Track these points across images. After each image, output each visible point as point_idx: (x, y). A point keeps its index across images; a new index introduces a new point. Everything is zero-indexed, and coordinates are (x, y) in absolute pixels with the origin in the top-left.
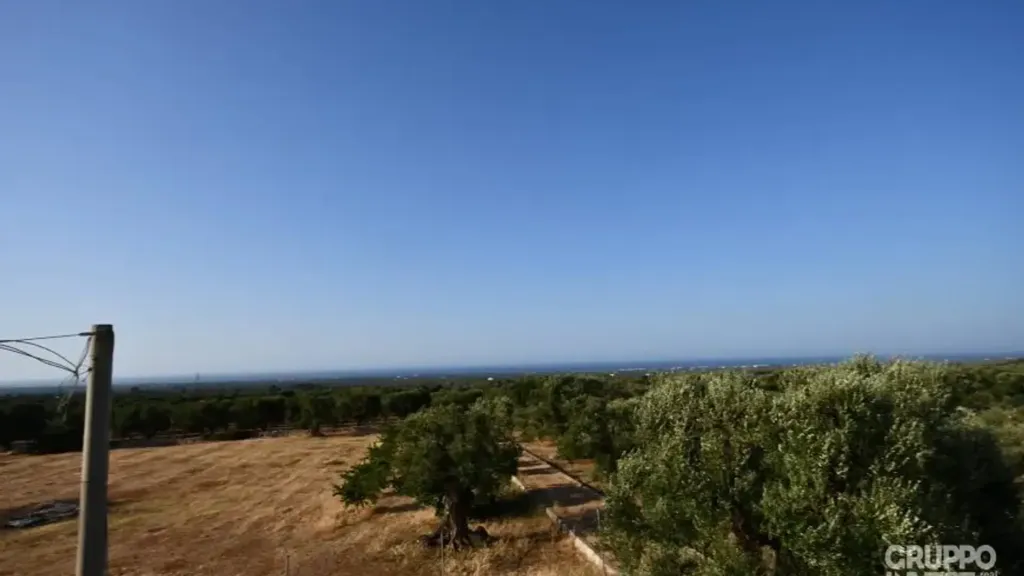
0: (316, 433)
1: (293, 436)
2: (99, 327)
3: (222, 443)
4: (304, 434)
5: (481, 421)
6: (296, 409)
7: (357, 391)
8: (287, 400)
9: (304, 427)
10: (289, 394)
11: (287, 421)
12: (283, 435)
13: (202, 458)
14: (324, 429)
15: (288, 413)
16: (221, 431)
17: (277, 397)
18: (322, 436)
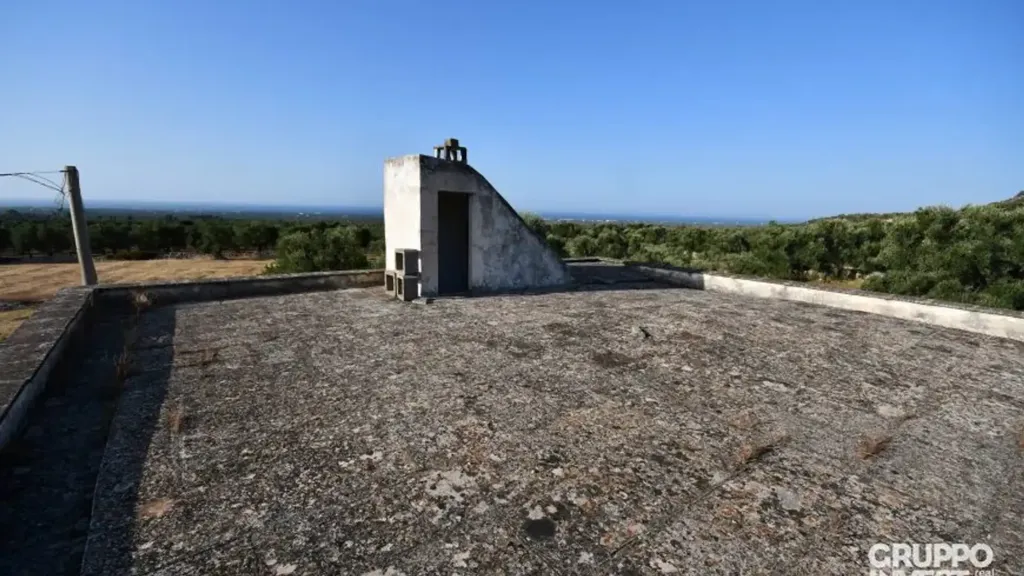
0: (219, 256)
1: (198, 258)
2: (69, 167)
3: (128, 262)
4: (208, 257)
5: (336, 241)
6: (197, 236)
7: (254, 223)
8: (187, 229)
9: (207, 251)
10: (188, 223)
11: (189, 246)
12: (187, 258)
13: (109, 273)
14: (226, 254)
15: (190, 239)
16: (125, 251)
17: (176, 225)
18: (226, 259)
